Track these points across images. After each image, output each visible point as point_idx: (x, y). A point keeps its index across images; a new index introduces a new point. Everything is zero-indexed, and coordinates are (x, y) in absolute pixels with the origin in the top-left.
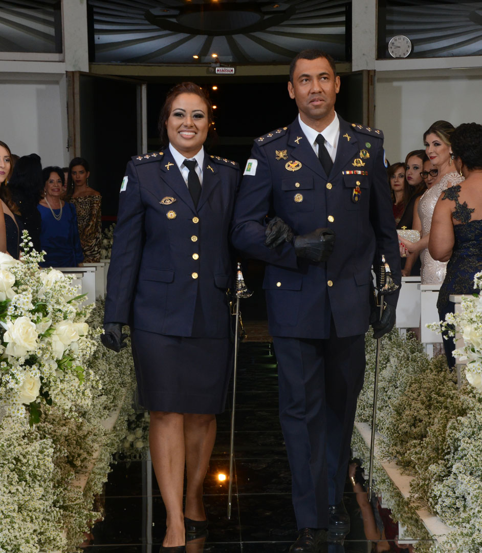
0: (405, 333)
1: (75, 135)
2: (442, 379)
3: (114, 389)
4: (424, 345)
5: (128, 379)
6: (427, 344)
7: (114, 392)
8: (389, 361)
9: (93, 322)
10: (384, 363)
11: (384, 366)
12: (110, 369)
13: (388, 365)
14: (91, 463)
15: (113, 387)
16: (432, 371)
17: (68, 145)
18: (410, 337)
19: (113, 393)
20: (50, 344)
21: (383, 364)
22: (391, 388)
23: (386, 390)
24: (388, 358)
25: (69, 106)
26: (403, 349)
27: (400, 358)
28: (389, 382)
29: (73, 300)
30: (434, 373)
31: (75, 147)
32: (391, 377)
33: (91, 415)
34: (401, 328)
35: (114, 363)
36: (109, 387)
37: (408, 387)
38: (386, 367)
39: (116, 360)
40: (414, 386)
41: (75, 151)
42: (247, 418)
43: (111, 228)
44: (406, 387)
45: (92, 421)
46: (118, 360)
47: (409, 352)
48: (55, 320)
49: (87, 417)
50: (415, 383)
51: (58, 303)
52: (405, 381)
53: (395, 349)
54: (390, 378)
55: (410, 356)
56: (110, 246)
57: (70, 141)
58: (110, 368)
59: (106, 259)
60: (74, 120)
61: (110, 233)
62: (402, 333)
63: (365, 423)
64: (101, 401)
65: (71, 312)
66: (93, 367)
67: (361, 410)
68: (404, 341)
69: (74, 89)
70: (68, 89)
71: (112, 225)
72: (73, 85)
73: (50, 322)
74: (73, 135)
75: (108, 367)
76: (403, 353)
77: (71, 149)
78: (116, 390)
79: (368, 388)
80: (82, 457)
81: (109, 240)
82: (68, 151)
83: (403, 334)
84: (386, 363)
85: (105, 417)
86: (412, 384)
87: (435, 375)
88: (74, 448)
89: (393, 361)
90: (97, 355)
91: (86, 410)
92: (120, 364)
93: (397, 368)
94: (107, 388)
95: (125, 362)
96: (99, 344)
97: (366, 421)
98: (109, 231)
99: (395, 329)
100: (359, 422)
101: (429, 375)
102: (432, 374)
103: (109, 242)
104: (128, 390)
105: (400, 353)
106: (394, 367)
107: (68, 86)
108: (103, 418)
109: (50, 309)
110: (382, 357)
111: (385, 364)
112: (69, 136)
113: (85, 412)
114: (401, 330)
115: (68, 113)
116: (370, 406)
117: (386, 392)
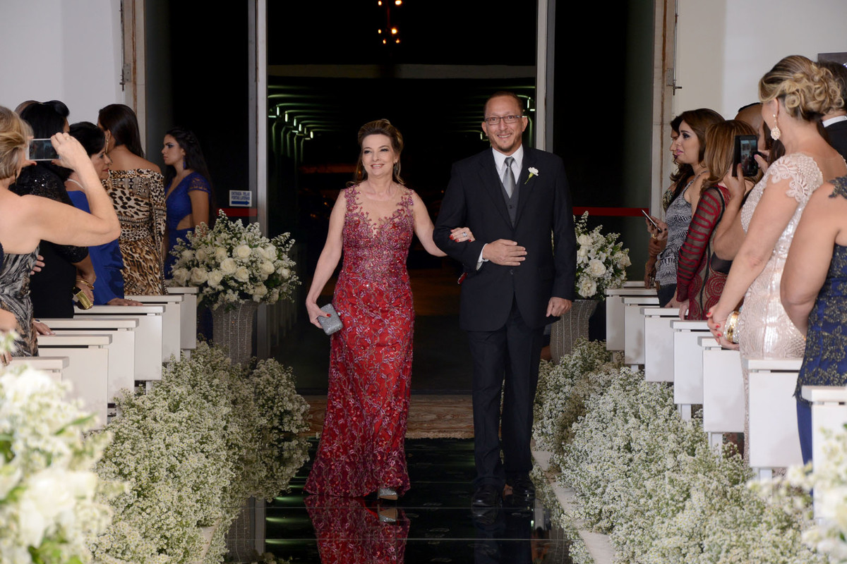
0: (721, 444)
1: (135, 62)
2: (790, 542)
3: (187, 537)
4: (755, 471)
5: (216, 512)
6: (760, 469)
7: (187, 542)
8: (689, 496)
9: (153, 408)
10: (681, 499)
11: (681, 505)
12: (180, 499)
13: (688, 503)
15: (184, 534)
16: (770, 527)
17: (123, 80)
18: (729, 454)
19: (183, 544)
20: (15, 518)
21: (678, 501)
22: (693, 550)
23: (683, 552)
24: (688, 490)
26: (715, 475)
27: (709, 494)
28: (690, 537)
29: (68, 425)
30: (774, 530)
31: (135, 83)
32: (693, 529)
34: (712, 433)
35: (190, 484)
36: (176, 534)
37: (723, 554)
38: (683, 508)
39: (195, 478)
40: (734, 551)
41: (135, 90)
44: (720, 553)
46: (198, 477)
47: (726, 482)
48: (29, 469)
50: (737, 547)
51: (36, 434)
52: (718, 541)
53: (700, 475)
54: (691, 531)
55: (729, 489)
56: (196, 262)
57: (126, 72)
58: (180, 497)
59: (187, 286)
60: (134, 35)
61: (196, 240)
62: (714, 443)
65: (60, 454)
66: (147, 498)
68: (717, 460)
73: (18, 474)
74: (132, 64)
75: (175, 493)
76: (715, 483)
77: (128, 86)
78: (190, 537)
79: (651, 546)
82: (123, 89)
83: (717, 445)
84: (685, 499)
86: (732, 546)
87: (777, 535)
89: (697, 498)
90: (156, 474)
92: (201, 486)
93: (703, 512)
94: (172, 535)
95: (210, 481)
99: (702, 433)
101: (764, 533)
102: (771, 531)
103: (194, 255)
104: (215, 531)
105: (709, 483)
106: (699, 511)
109: (18, 447)
110: (677, 488)
111: (682, 502)
112: (124, 63)
114: (713, 435)
115: (122, 21)
117: (684, 555)
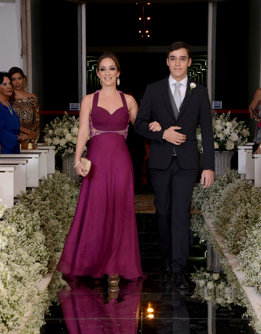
1: (27, 46)
9: (34, 199)
14: (23, 322)
17: (22, 53)
25: (22, 22)
31: (27, 55)
33: (26, 279)
35: (51, 233)
36: (44, 254)
41: (27, 58)
42: (156, 281)
43: (55, 121)
45: (26, 285)
49: (23, 281)
56: (54, 135)
57: (23, 50)
59: (51, 146)
60: (26, 33)
61: (54, 125)
63: (253, 288)
64: (34, 268)
66: (31, 238)
67: (249, 276)
69: (26, 7)
70: (22, 7)
71: (56, 118)
72: (26, 4)
77: (24, 56)
80: (14, 318)
81: (53, 131)
82: (22, 58)
85: (39, 280)
88: (8, 310)
90: (36, 228)
91: (22, 276)
92: (56, 234)
94: (43, 255)
95: (60, 232)
96: (38, 219)
97: (253, 286)
98: (54, 123)
100: (247, 286)
103: (54, 132)
107: (22, 4)
108: (37, 281)
112: (22, 46)
113: (21, 278)
116: (256, 274)
